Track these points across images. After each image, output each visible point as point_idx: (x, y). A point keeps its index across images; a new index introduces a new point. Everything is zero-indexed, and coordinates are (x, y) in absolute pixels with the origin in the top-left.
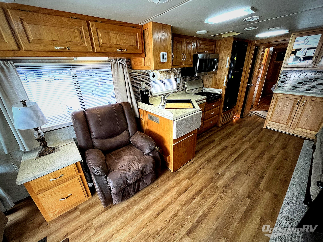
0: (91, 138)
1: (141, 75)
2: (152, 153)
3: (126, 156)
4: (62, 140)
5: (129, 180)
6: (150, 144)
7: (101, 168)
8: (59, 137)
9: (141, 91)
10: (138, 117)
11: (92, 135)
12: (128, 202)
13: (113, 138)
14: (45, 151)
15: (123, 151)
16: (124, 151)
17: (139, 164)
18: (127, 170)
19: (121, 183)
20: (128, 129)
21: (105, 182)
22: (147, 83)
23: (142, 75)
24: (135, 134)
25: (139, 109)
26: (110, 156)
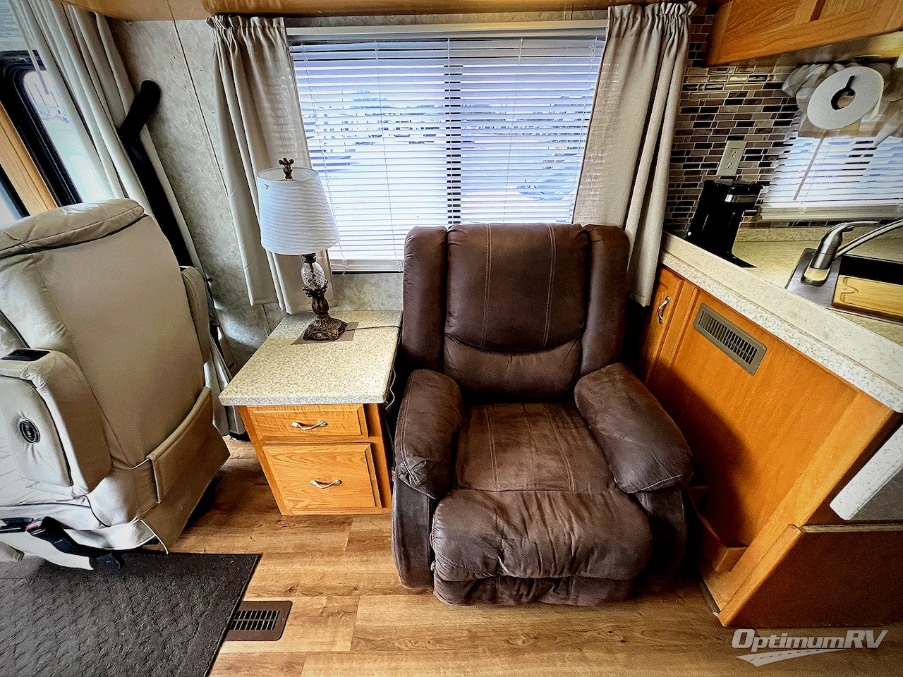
0: (442, 334)
1: (739, 102)
2: (652, 500)
3: (533, 449)
4: (375, 307)
5: (507, 566)
6: (661, 454)
7: (426, 467)
8: (369, 297)
9: (709, 184)
10: (644, 301)
11: (447, 324)
12: (482, 621)
13: (515, 355)
14: (319, 330)
15: (533, 418)
16: (535, 423)
17: (575, 525)
18: (516, 520)
19: (475, 564)
20: (580, 342)
21: (424, 521)
22: (759, 152)
23: (751, 102)
24: (603, 370)
25: (664, 272)
26: (481, 417)
